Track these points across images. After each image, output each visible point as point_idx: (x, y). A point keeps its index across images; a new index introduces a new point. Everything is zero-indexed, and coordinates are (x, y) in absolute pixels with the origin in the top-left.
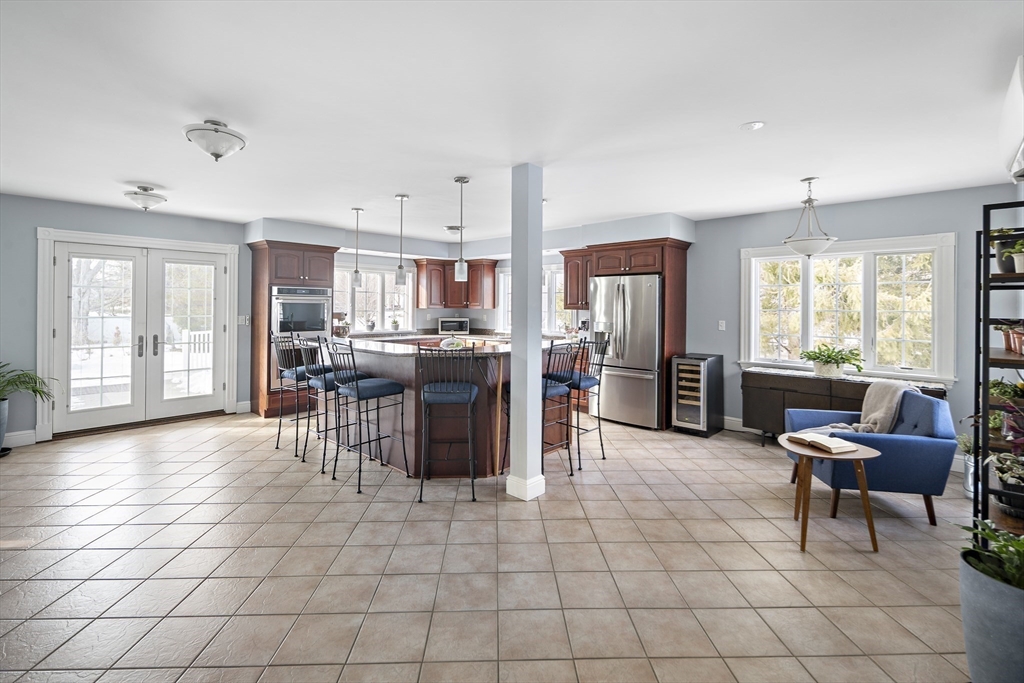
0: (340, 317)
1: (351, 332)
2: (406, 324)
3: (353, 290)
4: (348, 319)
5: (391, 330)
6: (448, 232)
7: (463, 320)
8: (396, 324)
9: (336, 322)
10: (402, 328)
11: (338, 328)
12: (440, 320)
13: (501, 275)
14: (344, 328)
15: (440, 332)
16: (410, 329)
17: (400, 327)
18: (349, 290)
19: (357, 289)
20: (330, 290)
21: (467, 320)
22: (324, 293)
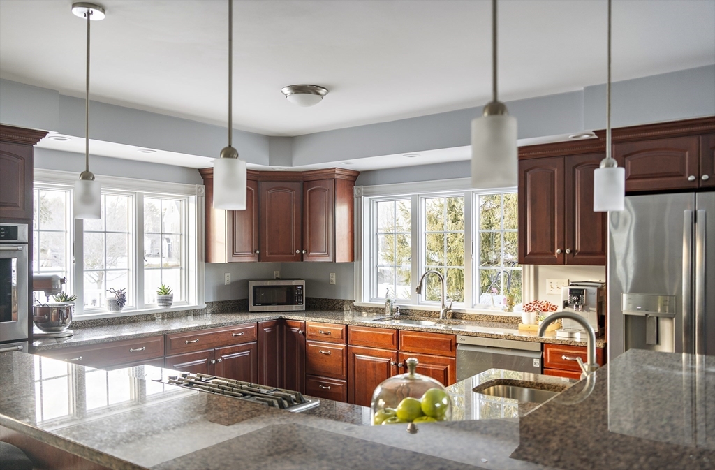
0: (49, 284)
1: (76, 316)
2: (188, 295)
3: (79, 226)
4: (68, 289)
5: (157, 307)
6: (294, 99)
7: (294, 283)
8: (166, 298)
9: (40, 298)
10: (178, 303)
11: (46, 310)
12: (251, 284)
13: (366, 199)
14: (59, 309)
15: (251, 307)
16: (193, 303)
17: (175, 299)
18: (69, 226)
19: (89, 223)
20: (22, 229)
21: (302, 282)
22: (11, 234)
